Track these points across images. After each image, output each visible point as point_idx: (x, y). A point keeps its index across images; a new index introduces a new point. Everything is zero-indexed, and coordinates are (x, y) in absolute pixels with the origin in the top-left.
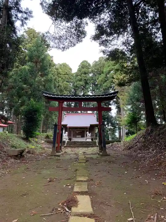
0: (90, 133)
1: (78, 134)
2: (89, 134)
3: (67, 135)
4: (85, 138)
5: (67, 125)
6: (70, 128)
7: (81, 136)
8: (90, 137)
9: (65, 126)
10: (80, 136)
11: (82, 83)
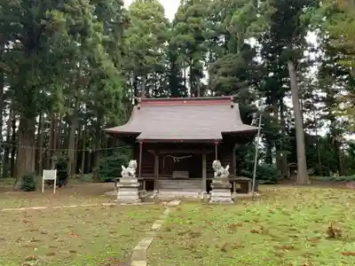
0: (228, 167)
1: (179, 167)
2: (222, 170)
3: (133, 171)
4: (204, 181)
5: (138, 134)
6: (150, 145)
7: (187, 172)
8: (224, 180)
9: (131, 138)
10: (185, 174)
11: (189, 37)
